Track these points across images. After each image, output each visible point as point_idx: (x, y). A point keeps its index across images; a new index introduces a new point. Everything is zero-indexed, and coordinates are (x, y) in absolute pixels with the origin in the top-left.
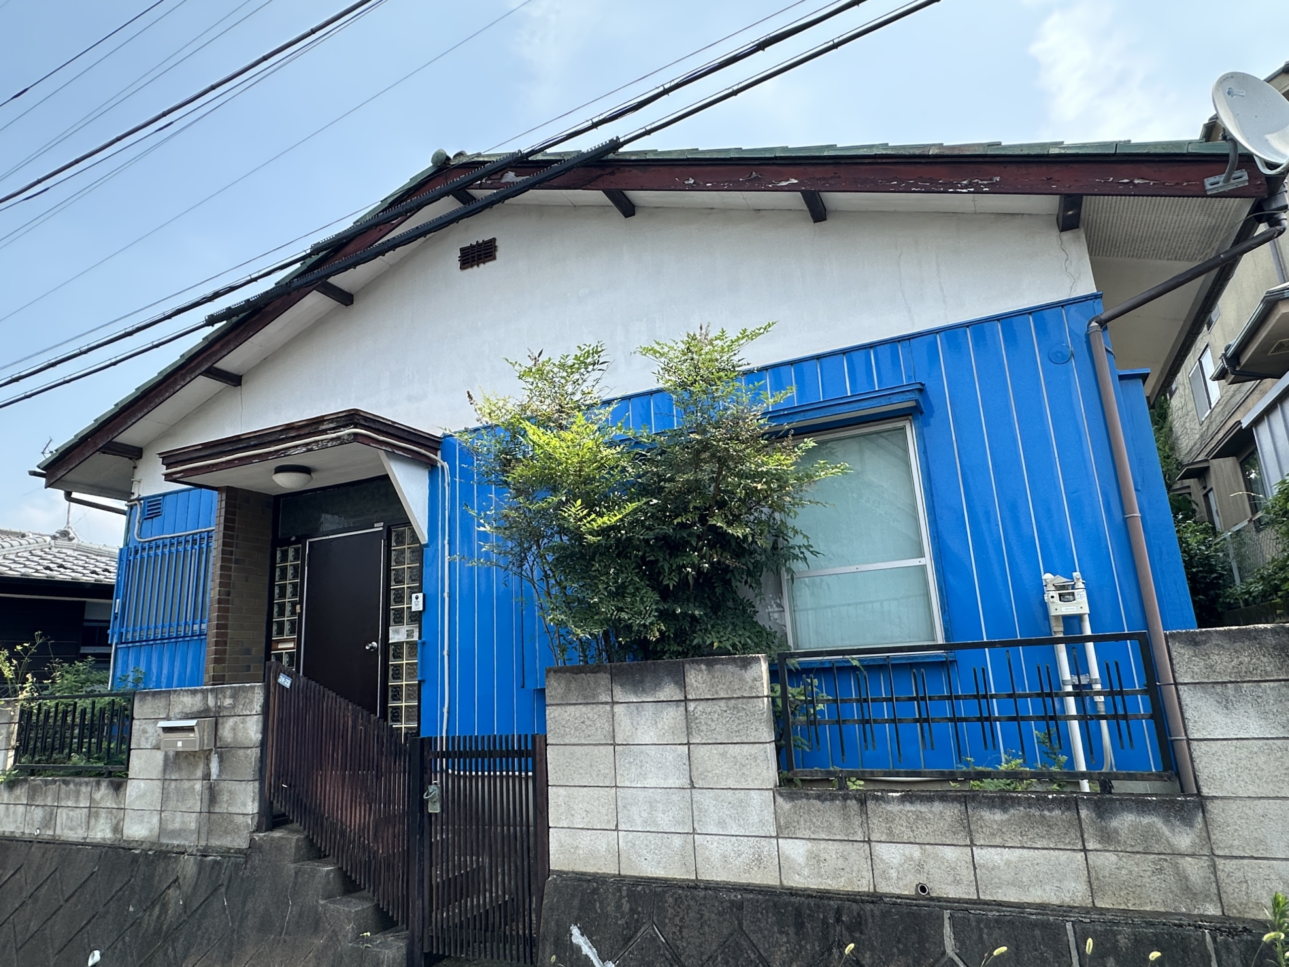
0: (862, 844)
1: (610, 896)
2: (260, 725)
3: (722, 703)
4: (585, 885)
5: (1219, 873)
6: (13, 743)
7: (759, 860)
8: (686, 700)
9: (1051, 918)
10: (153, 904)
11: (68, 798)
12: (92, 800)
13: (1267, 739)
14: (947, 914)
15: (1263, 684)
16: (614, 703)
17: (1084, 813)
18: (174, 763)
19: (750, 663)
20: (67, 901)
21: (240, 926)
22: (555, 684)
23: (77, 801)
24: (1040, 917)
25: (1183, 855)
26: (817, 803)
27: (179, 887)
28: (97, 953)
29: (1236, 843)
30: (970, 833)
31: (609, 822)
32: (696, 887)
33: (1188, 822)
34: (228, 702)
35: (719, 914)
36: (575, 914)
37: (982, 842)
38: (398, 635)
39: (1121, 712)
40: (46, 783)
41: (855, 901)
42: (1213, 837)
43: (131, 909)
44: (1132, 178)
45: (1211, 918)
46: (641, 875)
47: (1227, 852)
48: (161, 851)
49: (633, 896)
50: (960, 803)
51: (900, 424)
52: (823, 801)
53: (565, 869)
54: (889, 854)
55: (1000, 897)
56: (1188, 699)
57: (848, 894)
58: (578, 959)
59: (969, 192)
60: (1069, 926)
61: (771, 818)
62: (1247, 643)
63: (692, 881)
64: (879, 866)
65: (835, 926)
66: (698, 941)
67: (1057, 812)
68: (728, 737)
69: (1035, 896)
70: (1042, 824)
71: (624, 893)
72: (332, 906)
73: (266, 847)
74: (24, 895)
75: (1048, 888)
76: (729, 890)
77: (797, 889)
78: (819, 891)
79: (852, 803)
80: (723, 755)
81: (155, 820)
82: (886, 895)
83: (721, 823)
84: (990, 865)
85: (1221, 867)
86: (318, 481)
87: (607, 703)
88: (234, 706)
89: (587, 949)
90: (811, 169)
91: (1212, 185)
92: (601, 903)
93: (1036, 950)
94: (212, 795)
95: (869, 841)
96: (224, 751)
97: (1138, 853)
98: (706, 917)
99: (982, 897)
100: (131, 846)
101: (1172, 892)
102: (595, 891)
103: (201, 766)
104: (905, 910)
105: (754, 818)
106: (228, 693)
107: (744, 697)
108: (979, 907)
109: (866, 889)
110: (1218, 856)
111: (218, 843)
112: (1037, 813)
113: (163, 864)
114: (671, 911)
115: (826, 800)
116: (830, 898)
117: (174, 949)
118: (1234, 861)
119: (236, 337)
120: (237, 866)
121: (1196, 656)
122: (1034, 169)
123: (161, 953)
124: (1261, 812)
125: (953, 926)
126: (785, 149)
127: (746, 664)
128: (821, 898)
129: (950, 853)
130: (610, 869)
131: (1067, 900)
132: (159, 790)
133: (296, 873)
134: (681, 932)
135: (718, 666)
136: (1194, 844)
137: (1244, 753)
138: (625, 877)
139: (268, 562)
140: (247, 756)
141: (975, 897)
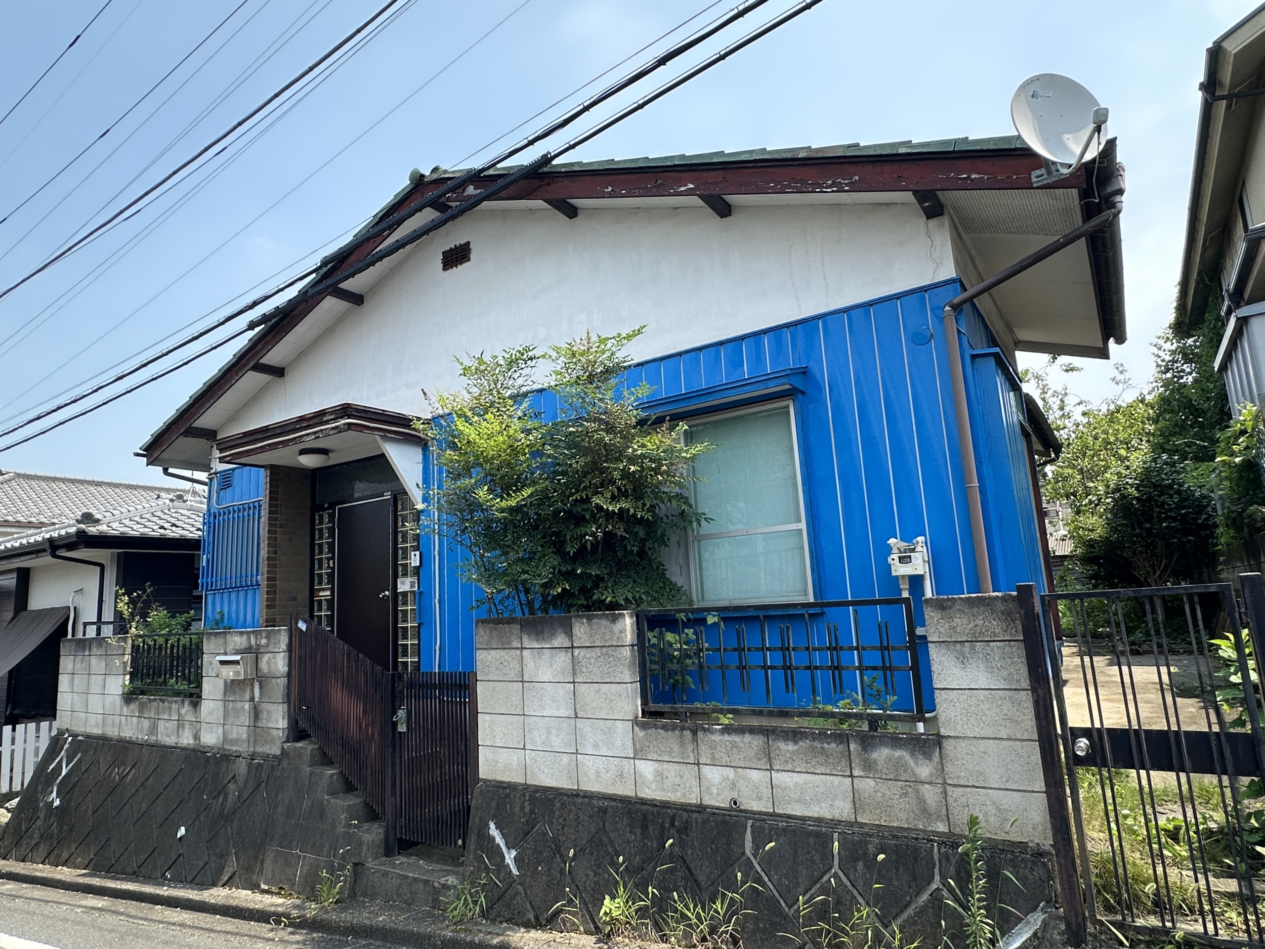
0: (692, 766)
1: (517, 800)
2: (287, 660)
3: (598, 650)
4: (501, 791)
5: (948, 798)
6: (128, 669)
7: (621, 776)
8: (573, 647)
9: (824, 829)
10: (219, 793)
11: (164, 712)
12: (179, 714)
13: (992, 689)
14: (750, 823)
15: (992, 644)
16: (523, 648)
17: (853, 746)
18: (231, 688)
19: (617, 618)
20: (165, 789)
21: (273, 813)
22: (482, 633)
23: (170, 715)
24: (815, 828)
25: (923, 783)
26: (661, 731)
27: (236, 782)
28: (183, 829)
29: (963, 774)
30: (770, 759)
31: (519, 742)
32: (577, 795)
33: (928, 756)
34: (264, 641)
35: (590, 817)
36: (493, 813)
37: (778, 767)
38: (405, 585)
39: (888, 665)
40: (150, 701)
41: (686, 810)
42: (946, 769)
43: (205, 797)
44: (970, 172)
45: (940, 834)
46: (541, 784)
47: (955, 782)
48: (225, 755)
49: (533, 801)
50: (764, 735)
51: (784, 404)
52: (666, 731)
53: (489, 778)
54: (713, 774)
55: (789, 812)
56: (935, 655)
57: (682, 805)
58: (493, 846)
59: (833, 191)
60: (836, 835)
61: (630, 744)
62: (982, 608)
63: (575, 790)
64: (705, 784)
65: (669, 830)
66: (573, 837)
67: (833, 745)
68: (601, 678)
69: (814, 811)
70: (822, 755)
71: (527, 798)
72: (332, 800)
73: (292, 754)
74: (138, 784)
75: (823, 805)
76: (599, 798)
77: (647, 800)
78: (662, 802)
79: (687, 733)
80: (598, 691)
81: (220, 731)
82: (708, 807)
83: (596, 746)
84: (783, 786)
85: (950, 794)
86: (334, 459)
87: (517, 648)
88: (268, 645)
89: (499, 840)
90: (704, 174)
91: (1037, 177)
92: (511, 805)
93: (808, 853)
94: (256, 714)
95: (698, 764)
96: (262, 679)
97: (891, 780)
98: (581, 819)
99: (776, 811)
100: (206, 750)
101: (913, 812)
102: (507, 795)
103: (248, 691)
104: (720, 819)
105: (618, 743)
106: (264, 634)
107: (613, 646)
108: (773, 818)
109: (695, 802)
110: (949, 785)
111: (261, 750)
112: (819, 746)
113: (225, 764)
114: (557, 813)
115: (668, 730)
116: (669, 808)
117: (231, 827)
118: (961, 789)
119: (273, 337)
120: (273, 768)
121: (943, 619)
122: (887, 168)
123: (223, 830)
124: (982, 749)
125: (752, 833)
126: (683, 157)
127: (615, 619)
128: (663, 807)
129: (755, 775)
130: (519, 779)
131: (837, 816)
132: (222, 709)
133: (311, 774)
134: (563, 829)
135: (595, 620)
136: (931, 775)
137: (973, 701)
138: (529, 785)
139: (308, 525)
140: (277, 684)
141: (772, 811)
